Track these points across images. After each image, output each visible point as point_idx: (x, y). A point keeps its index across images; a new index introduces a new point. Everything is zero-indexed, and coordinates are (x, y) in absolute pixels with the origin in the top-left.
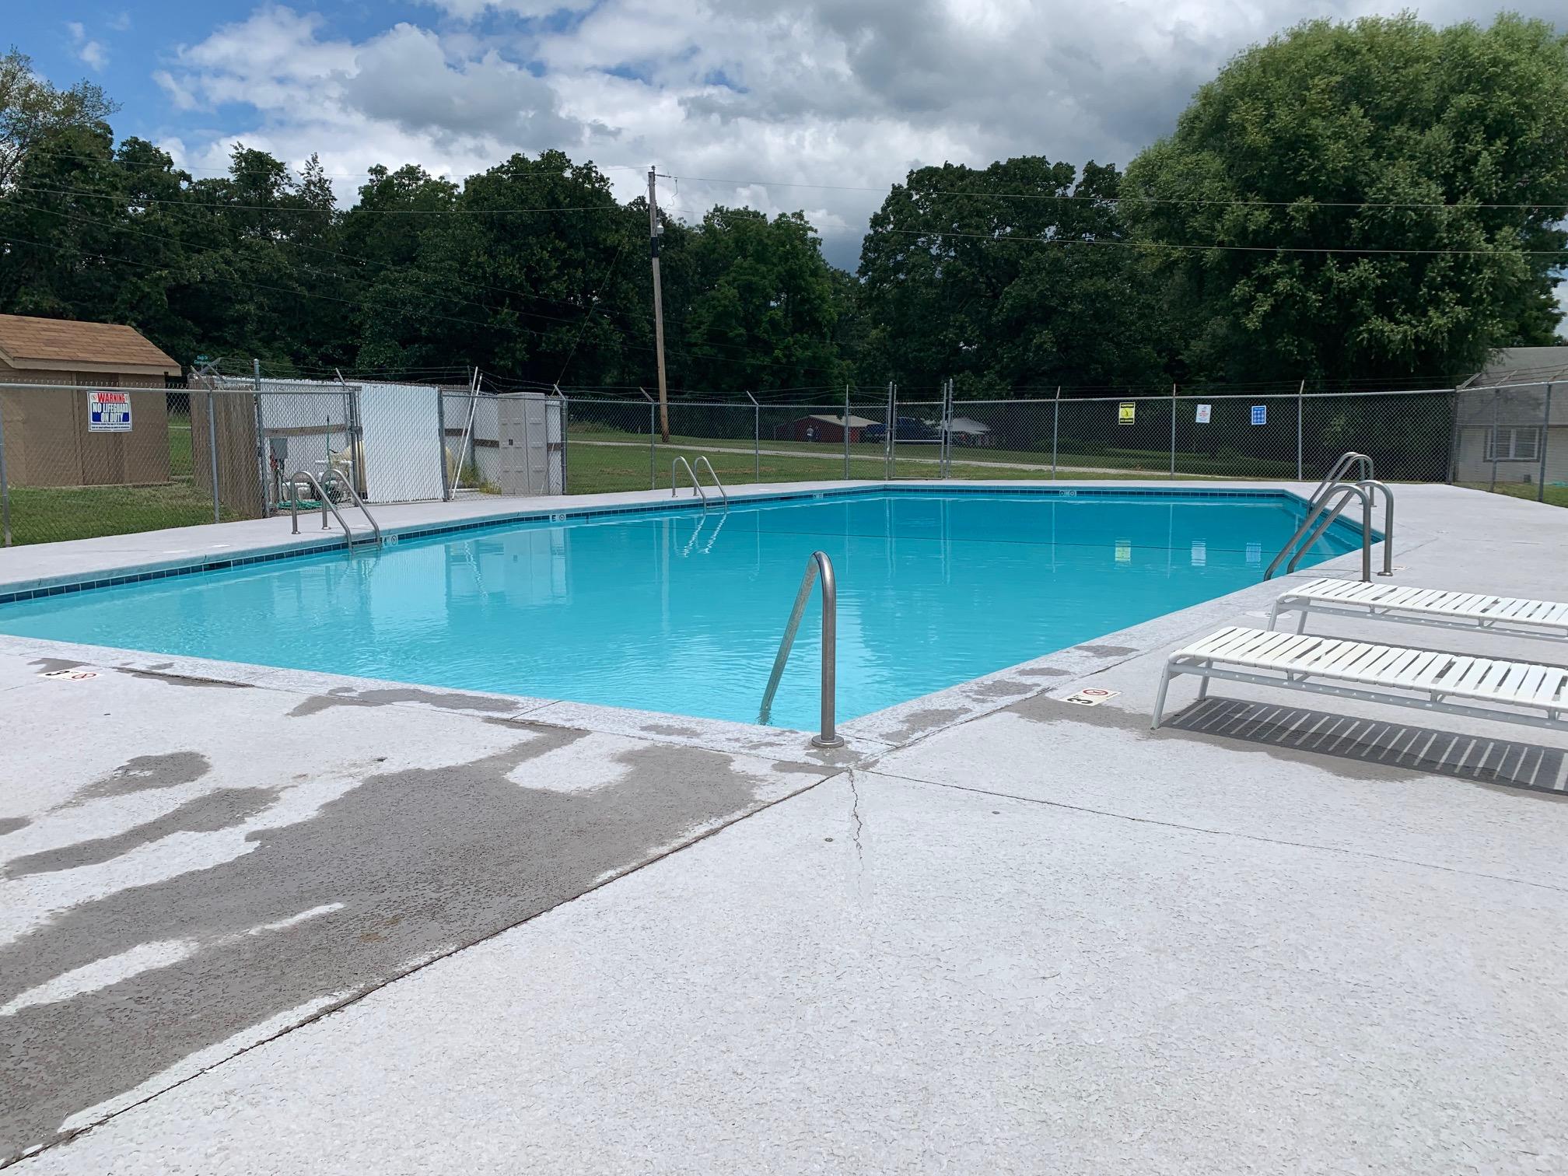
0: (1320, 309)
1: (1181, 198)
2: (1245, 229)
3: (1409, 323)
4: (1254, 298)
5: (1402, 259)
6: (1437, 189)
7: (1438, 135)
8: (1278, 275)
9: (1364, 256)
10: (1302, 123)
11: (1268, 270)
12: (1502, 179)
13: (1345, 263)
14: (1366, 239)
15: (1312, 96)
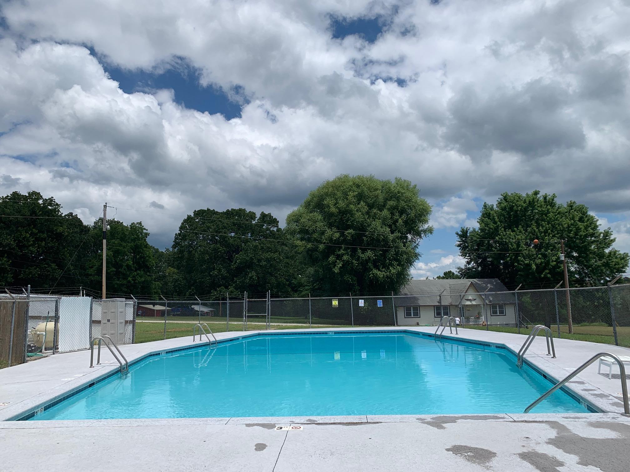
0: (357, 266)
1: (309, 227)
2: (332, 239)
3: (384, 271)
4: (336, 262)
5: (380, 251)
6: (388, 230)
7: (385, 213)
8: (343, 255)
9: (369, 249)
10: (348, 206)
11: (340, 253)
12: (405, 227)
13: (364, 250)
14: (368, 244)
15: (349, 197)
